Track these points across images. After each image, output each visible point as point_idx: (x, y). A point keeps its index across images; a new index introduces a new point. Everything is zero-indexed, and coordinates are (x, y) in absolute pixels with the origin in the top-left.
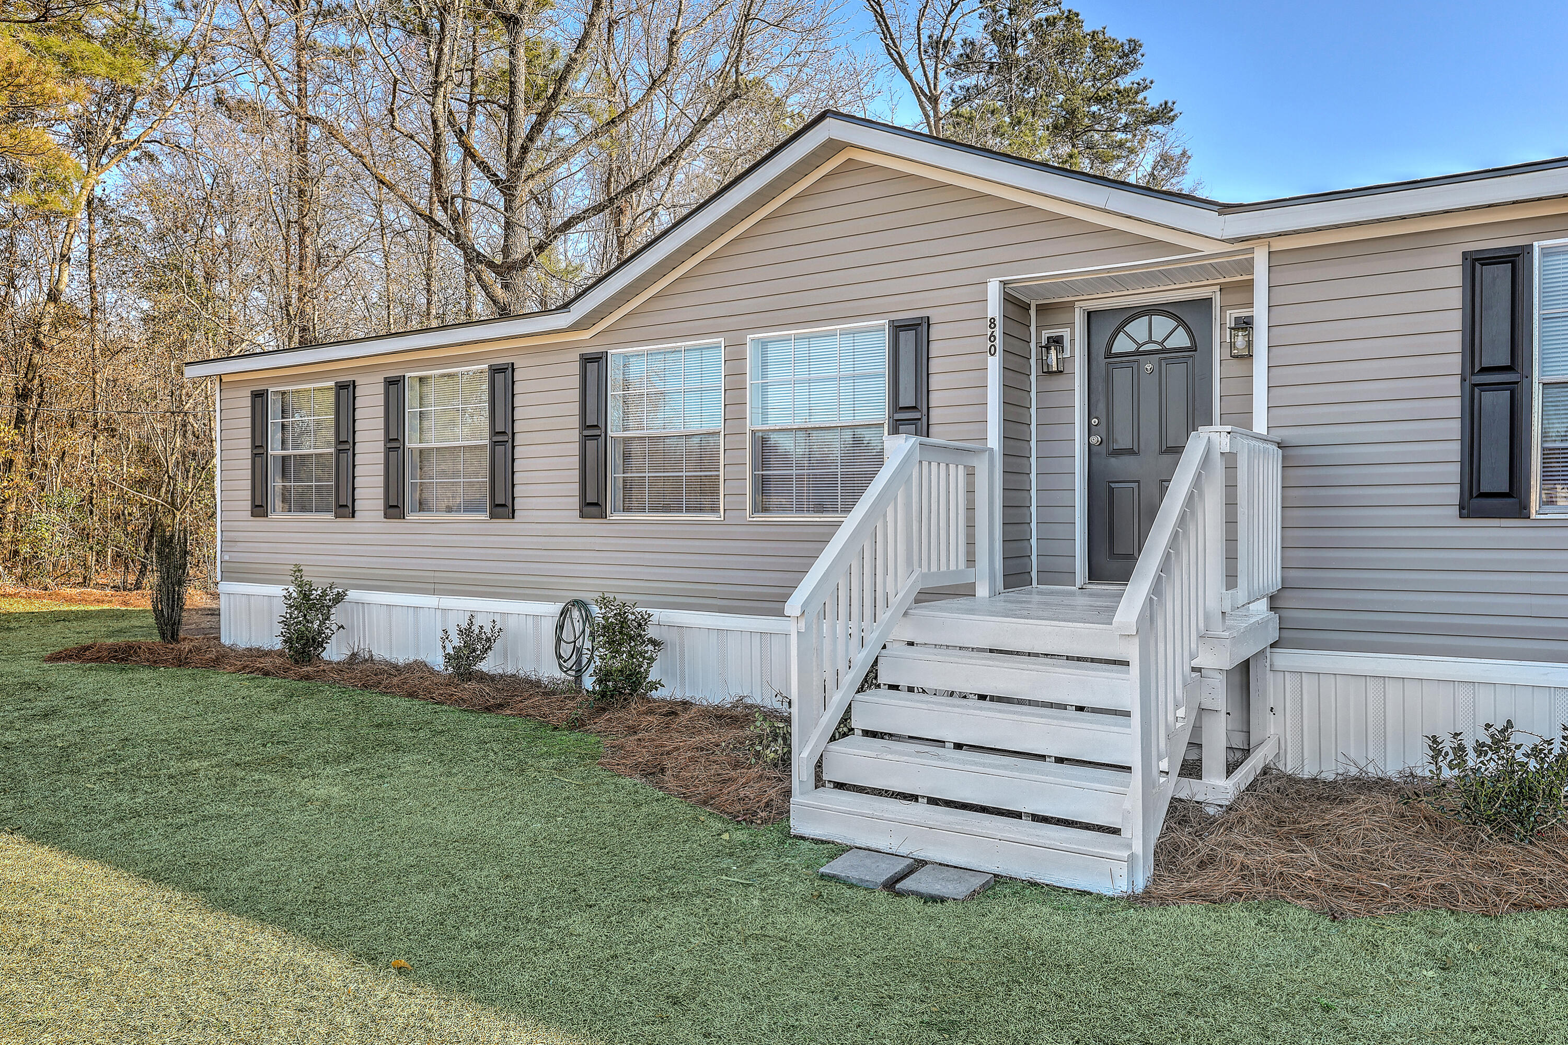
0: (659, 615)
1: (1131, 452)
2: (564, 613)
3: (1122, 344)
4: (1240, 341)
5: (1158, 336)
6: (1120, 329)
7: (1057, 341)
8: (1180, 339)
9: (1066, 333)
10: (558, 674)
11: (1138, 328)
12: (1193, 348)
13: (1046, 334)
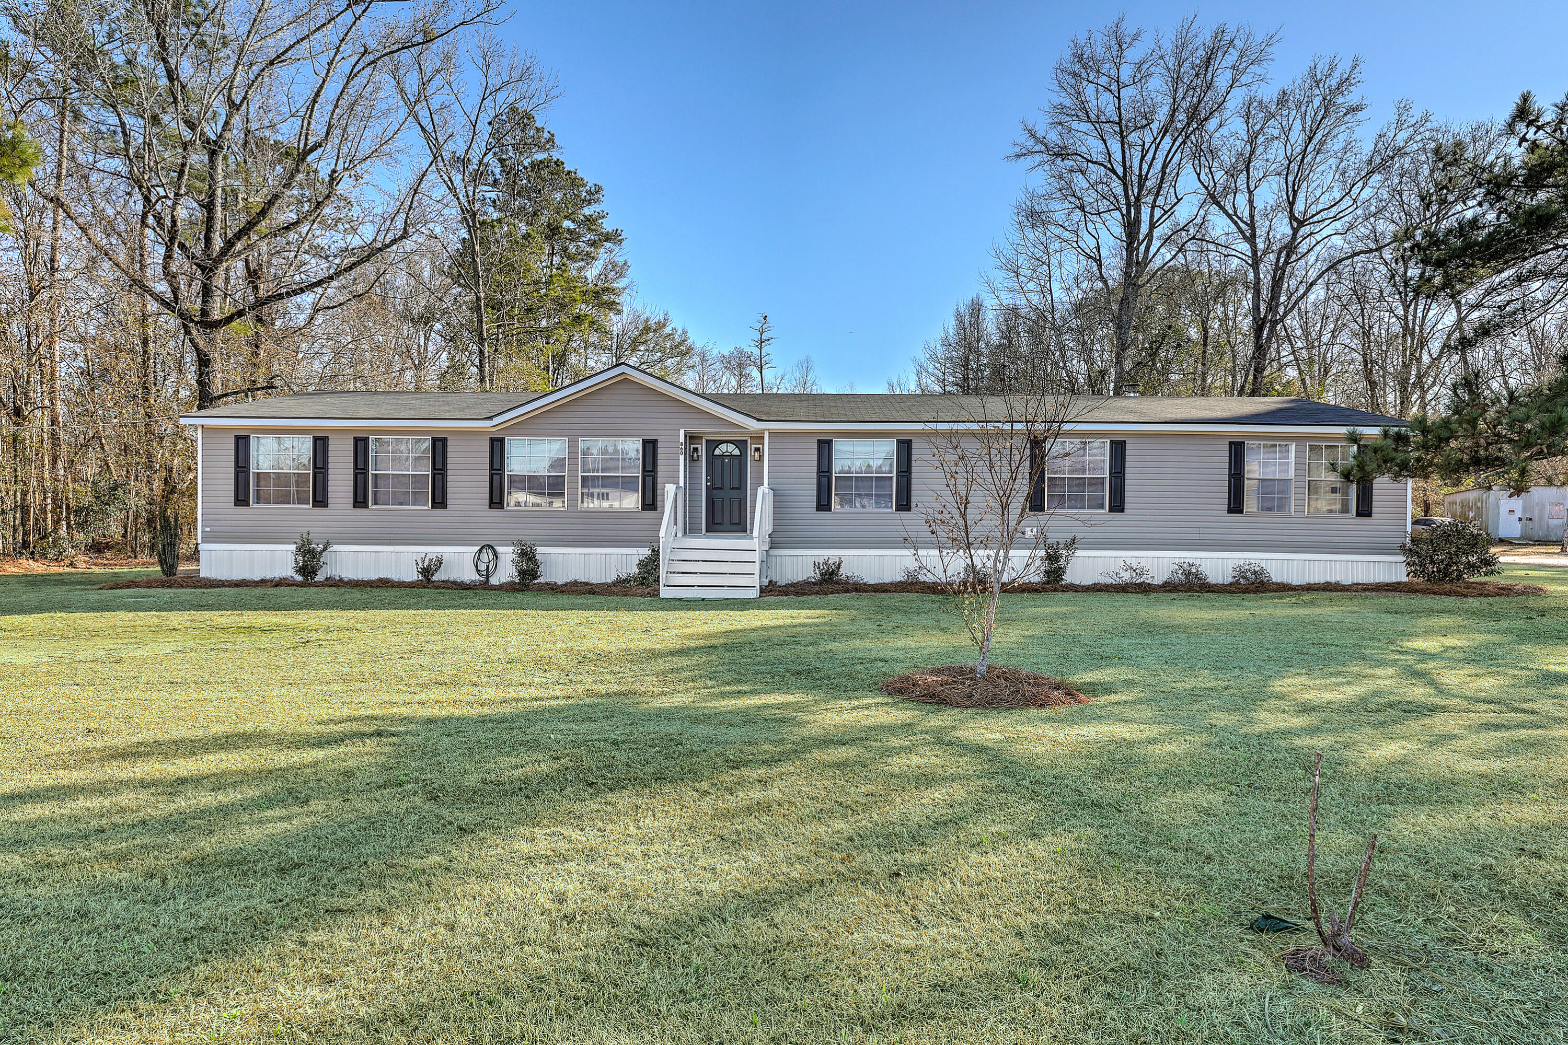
0: (540, 550)
1: (720, 488)
2: (480, 551)
3: (717, 452)
4: (757, 455)
5: (730, 450)
6: (717, 446)
7: (696, 450)
8: (737, 452)
9: (699, 447)
10: (478, 577)
11: (723, 447)
12: (741, 455)
13: (692, 446)
